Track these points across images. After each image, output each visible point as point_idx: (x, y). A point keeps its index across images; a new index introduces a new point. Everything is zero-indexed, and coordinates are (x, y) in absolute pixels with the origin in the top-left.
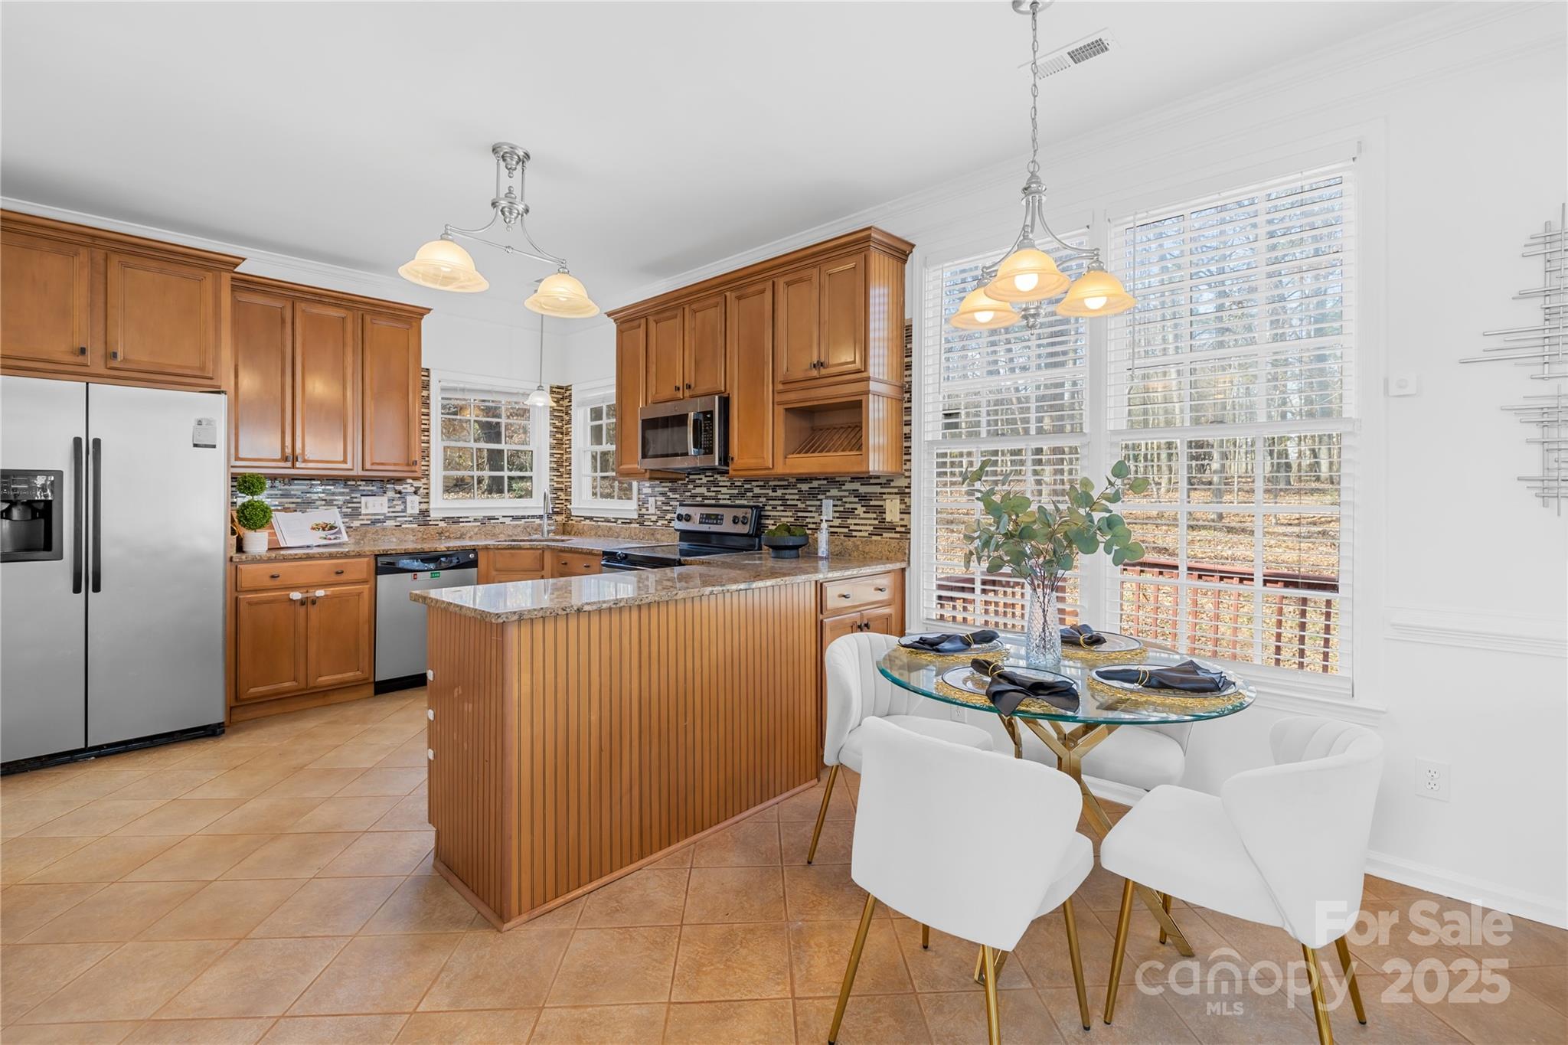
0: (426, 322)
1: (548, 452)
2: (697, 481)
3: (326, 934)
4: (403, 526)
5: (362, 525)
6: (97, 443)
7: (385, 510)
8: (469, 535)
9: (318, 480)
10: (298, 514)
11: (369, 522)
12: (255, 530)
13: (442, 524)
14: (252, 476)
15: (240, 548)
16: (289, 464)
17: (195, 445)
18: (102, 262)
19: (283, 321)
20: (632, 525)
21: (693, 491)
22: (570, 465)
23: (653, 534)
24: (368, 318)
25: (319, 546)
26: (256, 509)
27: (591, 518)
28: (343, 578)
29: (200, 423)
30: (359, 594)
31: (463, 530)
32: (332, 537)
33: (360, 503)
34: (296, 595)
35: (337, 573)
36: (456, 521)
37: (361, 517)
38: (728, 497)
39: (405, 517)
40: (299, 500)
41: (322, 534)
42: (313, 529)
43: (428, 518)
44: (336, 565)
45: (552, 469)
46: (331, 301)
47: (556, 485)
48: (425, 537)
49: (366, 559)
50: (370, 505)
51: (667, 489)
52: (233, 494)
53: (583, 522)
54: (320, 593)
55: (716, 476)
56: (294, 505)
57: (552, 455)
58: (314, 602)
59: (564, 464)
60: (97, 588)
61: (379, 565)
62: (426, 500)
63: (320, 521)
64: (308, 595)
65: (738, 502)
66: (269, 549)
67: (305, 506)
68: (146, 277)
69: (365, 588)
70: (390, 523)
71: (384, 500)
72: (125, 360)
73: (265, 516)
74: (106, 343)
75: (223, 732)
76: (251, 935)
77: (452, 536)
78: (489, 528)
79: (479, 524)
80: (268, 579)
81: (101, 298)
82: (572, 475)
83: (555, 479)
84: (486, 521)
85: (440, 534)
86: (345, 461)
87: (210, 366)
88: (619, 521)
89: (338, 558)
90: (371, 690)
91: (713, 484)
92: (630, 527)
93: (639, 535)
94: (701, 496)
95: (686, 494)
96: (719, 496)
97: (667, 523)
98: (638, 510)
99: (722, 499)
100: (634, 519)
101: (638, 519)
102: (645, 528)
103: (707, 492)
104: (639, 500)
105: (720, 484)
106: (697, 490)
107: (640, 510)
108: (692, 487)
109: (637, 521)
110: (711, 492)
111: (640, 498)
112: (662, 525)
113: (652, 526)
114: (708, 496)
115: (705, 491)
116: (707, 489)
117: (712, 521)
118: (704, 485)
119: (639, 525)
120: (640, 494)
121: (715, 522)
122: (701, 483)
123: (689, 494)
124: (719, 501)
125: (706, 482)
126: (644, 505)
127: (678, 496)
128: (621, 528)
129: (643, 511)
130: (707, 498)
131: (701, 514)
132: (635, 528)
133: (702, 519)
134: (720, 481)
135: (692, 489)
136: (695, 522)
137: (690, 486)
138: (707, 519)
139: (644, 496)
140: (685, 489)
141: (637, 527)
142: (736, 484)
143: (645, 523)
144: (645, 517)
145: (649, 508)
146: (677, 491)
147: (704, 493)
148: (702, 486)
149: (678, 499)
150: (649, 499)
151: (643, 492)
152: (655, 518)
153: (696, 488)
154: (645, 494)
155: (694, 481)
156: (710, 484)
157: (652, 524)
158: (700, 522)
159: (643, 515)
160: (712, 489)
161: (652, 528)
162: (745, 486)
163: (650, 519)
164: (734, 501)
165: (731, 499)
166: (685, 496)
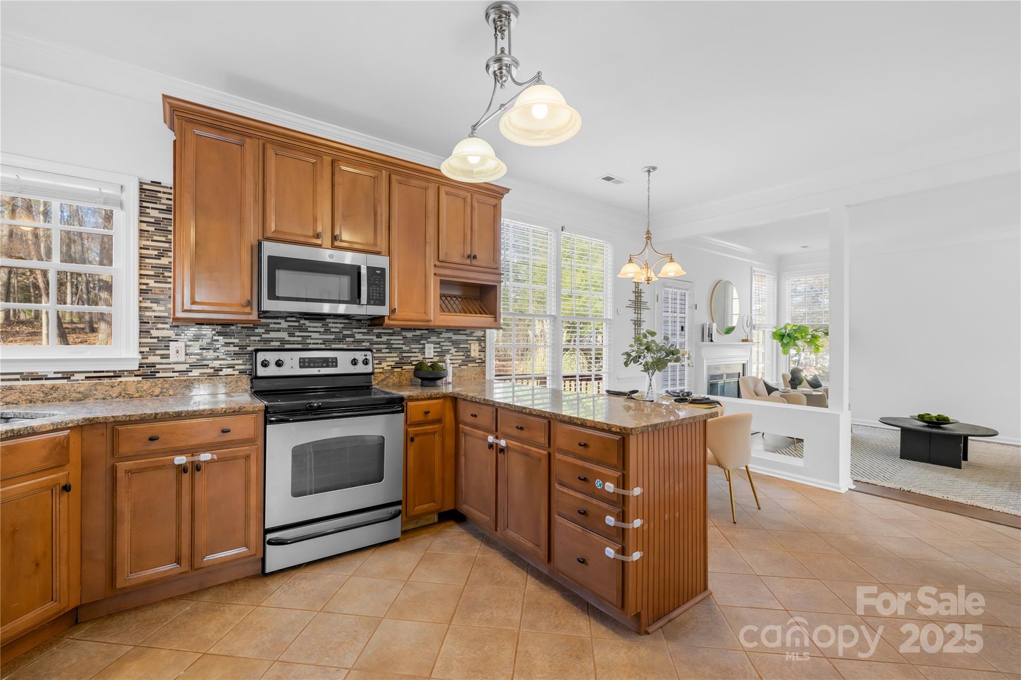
2: (271, 326)
20: (119, 379)
21: (264, 336)
38: (321, 341)
55: (302, 322)
65: (333, 346)
88: (79, 377)
91: (298, 329)
92: (121, 382)
93: (150, 391)
94: (278, 341)
95: (252, 338)
96: (308, 341)
97: (213, 371)
98: (140, 359)
99: (313, 344)
100: (127, 371)
101: (139, 370)
102: (164, 380)
103: (289, 336)
104: (141, 345)
105: (309, 329)
106: (273, 335)
107: (143, 358)
108: (263, 331)
109: (137, 373)
110: (295, 336)
111: (143, 343)
112: (202, 374)
113: (176, 377)
114: (290, 341)
115: (284, 335)
116: (288, 334)
117: (320, 364)
118: (284, 330)
119: (143, 378)
120: (144, 338)
121: (324, 365)
122: (279, 328)
123: (258, 338)
124: (308, 346)
125: (287, 327)
126: (155, 352)
127: (236, 341)
128: (93, 385)
129: (152, 359)
130: (289, 342)
131: (300, 358)
132: (135, 383)
133: (303, 363)
134: (310, 327)
135: (263, 333)
136: (292, 367)
137: (260, 330)
138: (312, 363)
139: (155, 340)
140: (250, 332)
141: (139, 382)
142: (332, 330)
143: (158, 375)
144: (158, 366)
145: (169, 354)
146: (234, 335)
147: (284, 338)
148: (280, 331)
149: (237, 343)
150: (169, 343)
151: (151, 334)
152: (183, 367)
153: (271, 332)
154: (158, 337)
155: (267, 325)
156: (293, 329)
157: (177, 374)
158: (301, 367)
159: (153, 365)
160: (297, 334)
161: (183, 380)
162: (345, 332)
163: (174, 369)
164: (329, 346)
165: (326, 344)
166: (249, 341)
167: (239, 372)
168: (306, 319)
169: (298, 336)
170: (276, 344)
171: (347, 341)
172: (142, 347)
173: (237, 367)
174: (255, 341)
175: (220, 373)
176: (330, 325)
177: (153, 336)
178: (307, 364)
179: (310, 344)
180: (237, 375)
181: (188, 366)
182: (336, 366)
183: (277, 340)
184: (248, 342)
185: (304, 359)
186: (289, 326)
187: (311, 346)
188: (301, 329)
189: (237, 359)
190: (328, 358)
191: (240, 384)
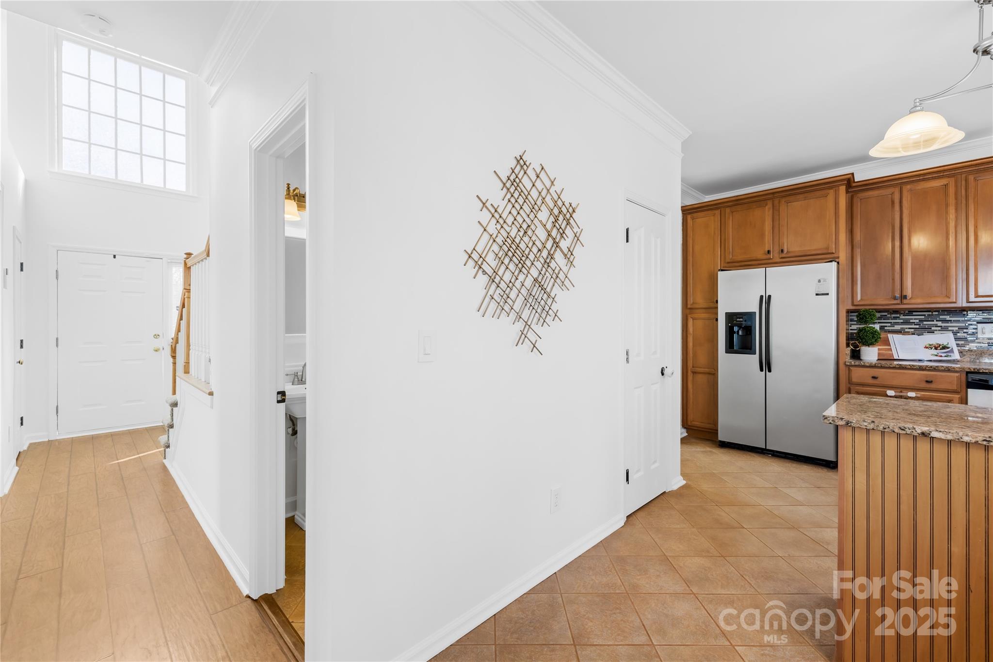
3: (751, 582)
5: (978, 346)
6: (770, 297)
10: (915, 336)
11: (985, 345)
12: (869, 346)
15: (856, 357)
17: (817, 295)
18: (777, 204)
24: (971, 177)
25: (931, 361)
28: (933, 386)
29: (819, 281)
33: (976, 329)
34: (893, 394)
35: (927, 382)
37: (977, 341)
40: (918, 327)
41: (934, 352)
42: (926, 347)
44: (926, 376)
49: (957, 375)
50: (986, 331)
54: (912, 394)
56: (913, 330)
60: (769, 370)
61: (970, 380)
63: (934, 343)
64: (903, 395)
66: (878, 359)
67: (922, 330)
68: (797, 205)
72: (788, 252)
74: (779, 245)
76: (727, 558)
80: (870, 378)
81: (777, 222)
86: (948, 297)
87: (832, 246)
89: (929, 370)
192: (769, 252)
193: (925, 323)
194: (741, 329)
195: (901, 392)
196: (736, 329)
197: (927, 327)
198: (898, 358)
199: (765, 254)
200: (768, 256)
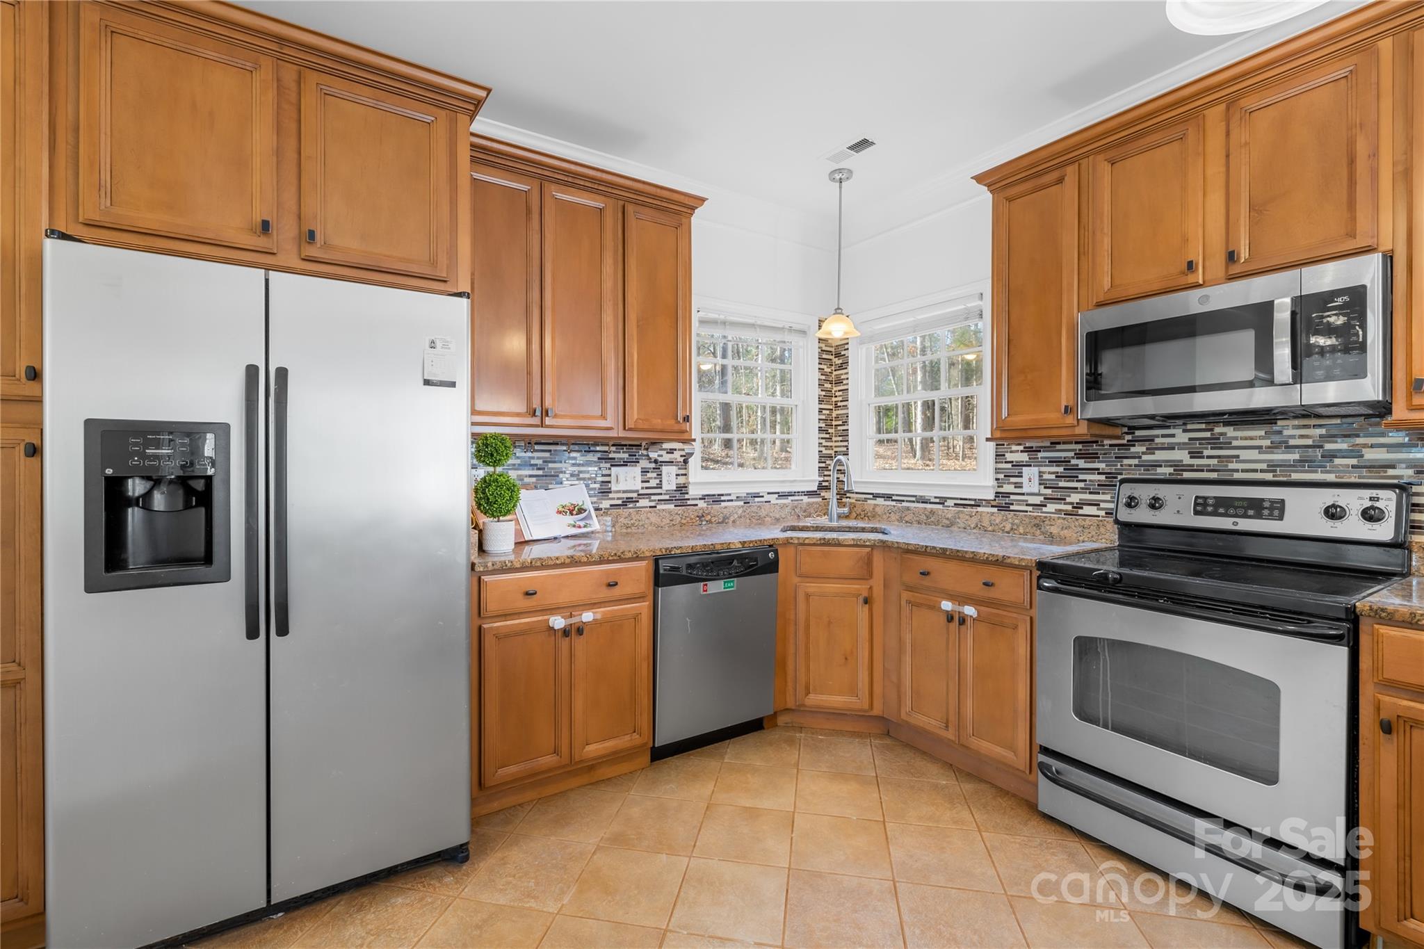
0: (698, 220)
1: (817, 406)
2: (1157, 440)
4: (658, 507)
5: (611, 505)
6: (282, 373)
7: (638, 485)
8: (732, 519)
9: (563, 444)
10: (540, 492)
11: (620, 502)
12: (499, 518)
13: (702, 504)
14: (495, 436)
15: (481, 549)
16: (536, 421)
17: (427, 382)
18: (293, 86)
19: (529, 211)
20: (979, 509)
21: (1145, 457)
22: (845, 423)
23: (1037, 526)
24: (630, 208)
26: (501, 487)
27: (888, 497)
28: (616, 592)
30: (636, 618)
31: (725, 511)
32: (582, 524)
33: (610, 475)
34: (558, 622)
35: (609, 585)
36: (716, 499)
37: (611, 495)
38: (1264, 466)
39: (661, 494)
40: (540, 472)
41: (570, 519)
42: (559, 512)
43: (687, 497)
44: (607, 572)
45: (820, 430)
46: (588, 184)
47: (825, 452)
48: (684, 521)
49: (644, 563)
50: (621, 478)
51: (1072, 454)
52: (474, 467)
53: (869, 502)
54: (588, 616)
55: (1218, 430)
56: (534, 480)
57: (821, 410)
58: (580, 631)
59: (834, 423)
60: (283, 630)
61: (661, 571)
62: (683, 472)
63: (566, 502)
64: (573, 620)
65: (1295, 476)
66: (515, 546)
67: (547, 480)
69: (644, 607)
70: (644, 502)
71: (635, 471)
73: (511, 497)
74: (299, 217)
75: (466, 859)
77: (713, 519)
78: (754, 509)
79: (741, 503)
80: (521, 596)
81: (292, 142)
82: (850, 438)
83: (823, 441)
84: (749, 499)
85: (701, 517)
86: (603, 417)
87: (443, 260)
88: (950, 503)
89: (610, 562)
90: (647, 757)
91: (1210, 444)
92: (977, 512)
93: (1002, 525)
94: (1171, 466)
95: (1126, 462)
96: (1231, 466)
97: (1071, 509)
98: (993, 487)
99: (1243, 471)
100: (985, 500)
101: (995, 500)
102: (1015, 515)
103: (1191, 457)
104: (997, 471)
105: (1235, 443)
106: (1160, 455)
107: (998, 487)
108: (1144, 449)
109: (994, 503)
110: (1203, 457)
111: (999, 469)
112: (1059, 511)
113: (1030, 512)
114: (1193, 465)
115: (1183, 456)
116: (1189, 453)
117: (1241, 512)
118: (1181, 446)
119: (998, 510)
120: (1000, 462)
121: (1251, 512)
122: (1172, 443)
123: (1136, 461)
124: (1232, 475)
125: (1187, 441)
126: (1009, 480)
127: (1102, 466)
128: (957, 513)
129: (1008, 488)
130: (1191, 469)
131: (1197, 498)
132: (989, 515)
133: (1201, 507)
134: (1236, 438)
135: (1143, 453)
136: (1178, 512)
137: (1139, 449)
138: (1221, 507)
139: (1009, 466)
140: (1123, 452)
141: (993, 514)
142: (1292, 442)
143: (1012, 508)
144: (1012, 497)
145: (1022, 483)
146: (1099, 458)
147: (1182, 461)
148: (1173, 449)
149: (1103, 469)
150: (1022, 469)
151: (1006, 459)
152: (1037, 500)
153: (1156, 452)
154: (1012, 462)
155: (1150, 440)
156: (1200, 444)
157: (1030, 508)
158: (1196, 513)
159: (1008, 495)
160: (1206, 453)
161: (1033, 516)
162: (1328, 446)
163: (1027, 501)
164: (1286, 476)
165: (1275, 471)
166: (1121, 465)
167: (1106, 513)
168: (1227, 424)
169: (1208, 457)
170: (1165, 471)
171: (1337, 466)
172: (998, 473)
173: (1103, 505)
174: (1130, 466)
175: (1080, 512)
176: (1286, 433)
177: (1008, 460)
178: (1210, 509)
179: (1237, 471)
180: (1103, 517)
181: (1042, 498)
182: (1281, 518)
183: (1169, 463)
184: (1119, 467)
185: (1205, 498)
186: (1190, 439)
187: (1237, 476)
188: (1214, 443)
189: (1103, 493)
190: (1263, 500)
191: (1102, 530)
192: (266, 226)
193: (551, 465)
194: (164, 488)
195: (571, 616)
196: (136, 487)
197: (553, 473)
198: (531, 538)
199: (252, 231)
200: (261, 242)
